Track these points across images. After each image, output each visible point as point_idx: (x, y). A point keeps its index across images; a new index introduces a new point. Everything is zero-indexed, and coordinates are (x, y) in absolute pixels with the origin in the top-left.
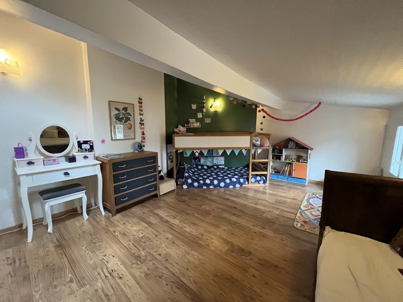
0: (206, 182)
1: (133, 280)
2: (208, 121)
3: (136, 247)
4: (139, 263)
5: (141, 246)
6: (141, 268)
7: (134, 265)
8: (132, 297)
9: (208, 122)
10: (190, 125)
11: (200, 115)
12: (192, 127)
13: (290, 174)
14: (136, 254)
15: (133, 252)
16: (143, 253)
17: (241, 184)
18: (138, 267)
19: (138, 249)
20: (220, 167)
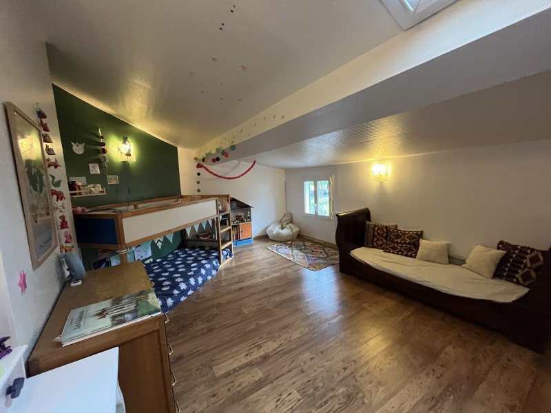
0: (182, 288)
1: (390, 401)
2: (113, 180)
3: (326, 403)
4: (361, 395)
5: (324, 395)
6: (370, 392)
7: (366, 401)
8: (413, 399)
9: (114, 182)
10: (77, 191)
11: (95, 169)
12: (84, 195)
13: (237, 237)
14: (343, 400)
15: (337, 407)
16: (341, 390)
17: (215, 268)
18: (368, 395)
19: (332, 397)
20: (146, 262)
